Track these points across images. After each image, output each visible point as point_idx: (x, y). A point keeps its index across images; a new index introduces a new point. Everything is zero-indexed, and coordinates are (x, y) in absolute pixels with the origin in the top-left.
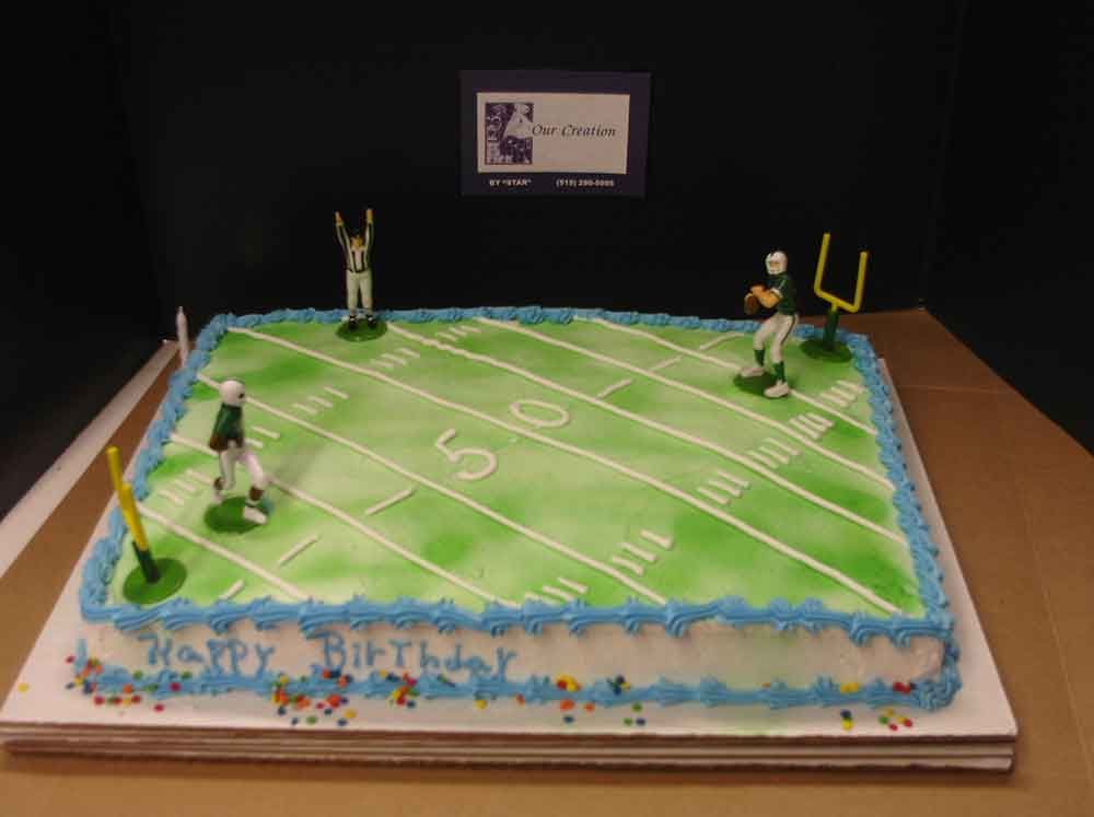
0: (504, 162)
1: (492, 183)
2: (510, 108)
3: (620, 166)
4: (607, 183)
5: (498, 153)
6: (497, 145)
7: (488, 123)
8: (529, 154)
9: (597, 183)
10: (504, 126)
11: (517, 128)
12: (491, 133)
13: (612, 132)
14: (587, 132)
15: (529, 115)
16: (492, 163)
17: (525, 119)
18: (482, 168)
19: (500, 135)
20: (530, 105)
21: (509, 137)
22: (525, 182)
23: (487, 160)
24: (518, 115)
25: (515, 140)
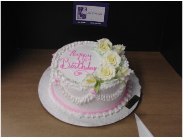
0: (81, 18)
1: (78, 22)
2: (82, 8)
3: (102, 21)
4: (100, 24)
5: (80, 17)
6: (80, 15)
7: (78, 11)
8: (86, 17)
9: (98, 24)
10: (81, 12)
11: (84, 12)
12: (79, 13)
13: (101, 14)
14: (97, 14)
15: (86, 10)
16: (79, 18)
17: (85, 11)
18: (77, 19)
19: (80, 13)
20: (86, 8)
21: (82, 14)
22: (84, 22)
23: (78, 18)
24: (84, 10)
25: (83, 14)
